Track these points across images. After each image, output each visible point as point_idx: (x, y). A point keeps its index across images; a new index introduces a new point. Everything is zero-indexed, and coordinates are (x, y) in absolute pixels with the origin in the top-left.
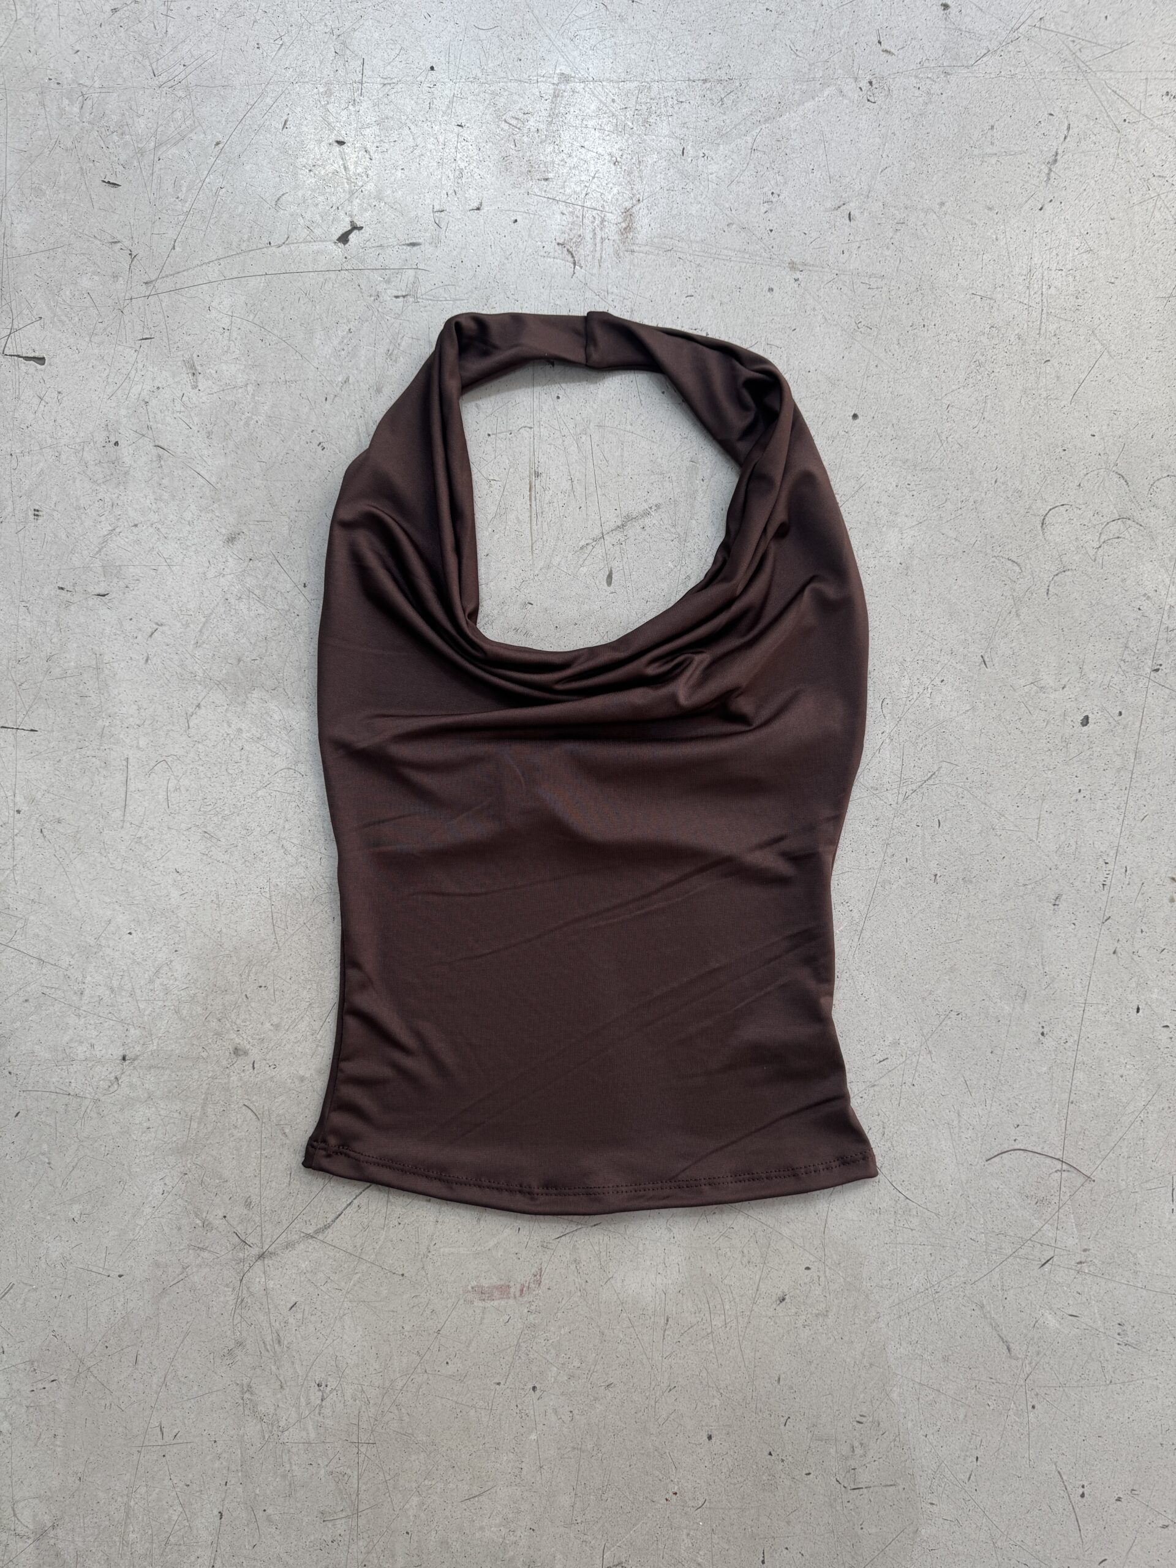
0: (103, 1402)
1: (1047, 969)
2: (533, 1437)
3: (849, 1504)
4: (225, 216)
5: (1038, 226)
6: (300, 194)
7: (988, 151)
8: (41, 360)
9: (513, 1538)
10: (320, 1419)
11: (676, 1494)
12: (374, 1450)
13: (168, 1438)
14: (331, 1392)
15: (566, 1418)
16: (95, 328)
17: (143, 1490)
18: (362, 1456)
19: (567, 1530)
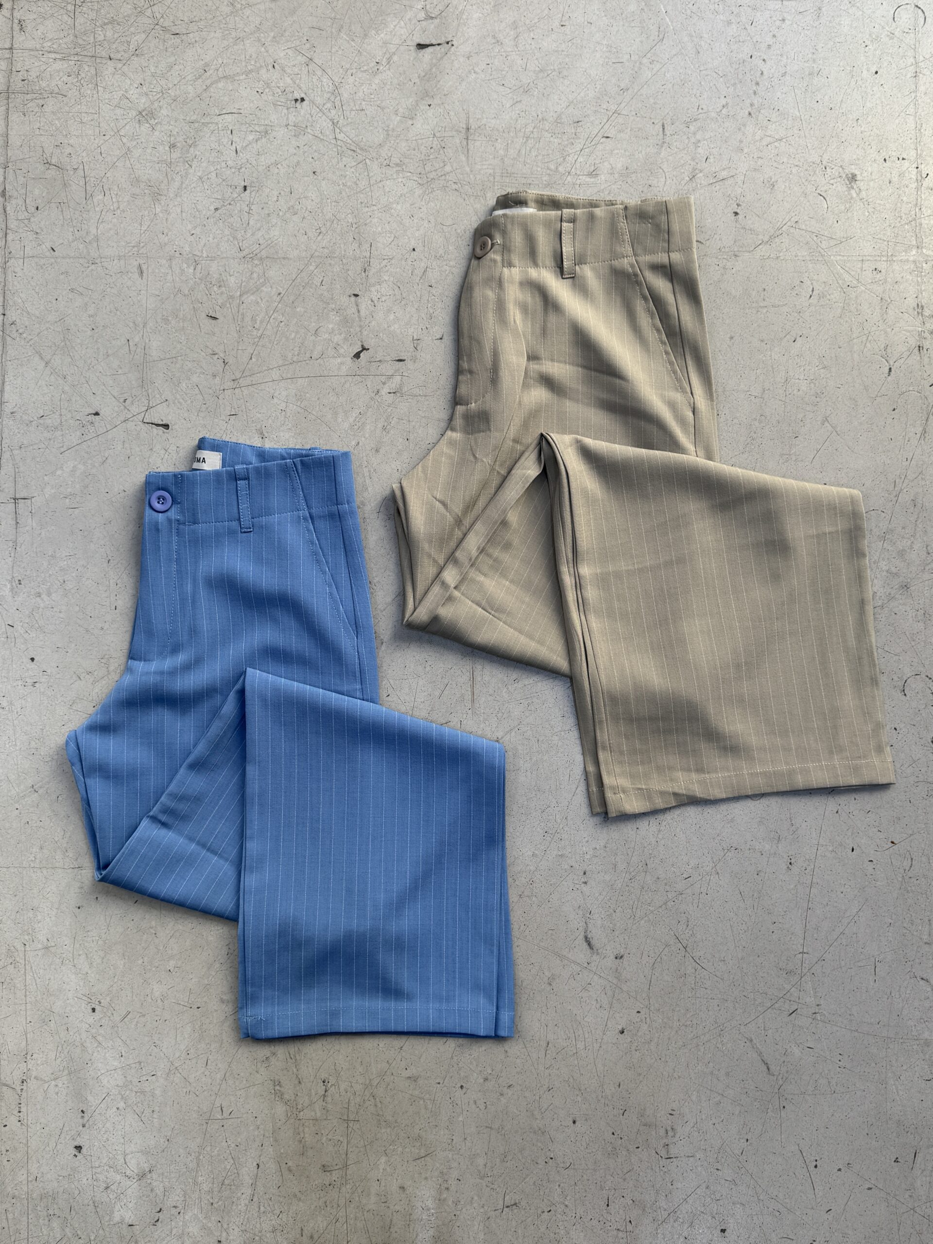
0: (185, 1090)
1: (793, 822)
2: (461, 1119)
3: (663, 1169)
4: (284, 339)
5: (792, 352)
6: (331, 326)
7: (762, 305)
8: (166, 426)
9: (446, 1186)
10: (324, 1104)
11: (552, 1158)
12: (358, 1126)
13: (226, 1115)
14: (331, 1086)
15: (482, 1107)
16: (201, 408)
17: (208, 1149)
18: (350, 1129)
19: (481, 1181)
